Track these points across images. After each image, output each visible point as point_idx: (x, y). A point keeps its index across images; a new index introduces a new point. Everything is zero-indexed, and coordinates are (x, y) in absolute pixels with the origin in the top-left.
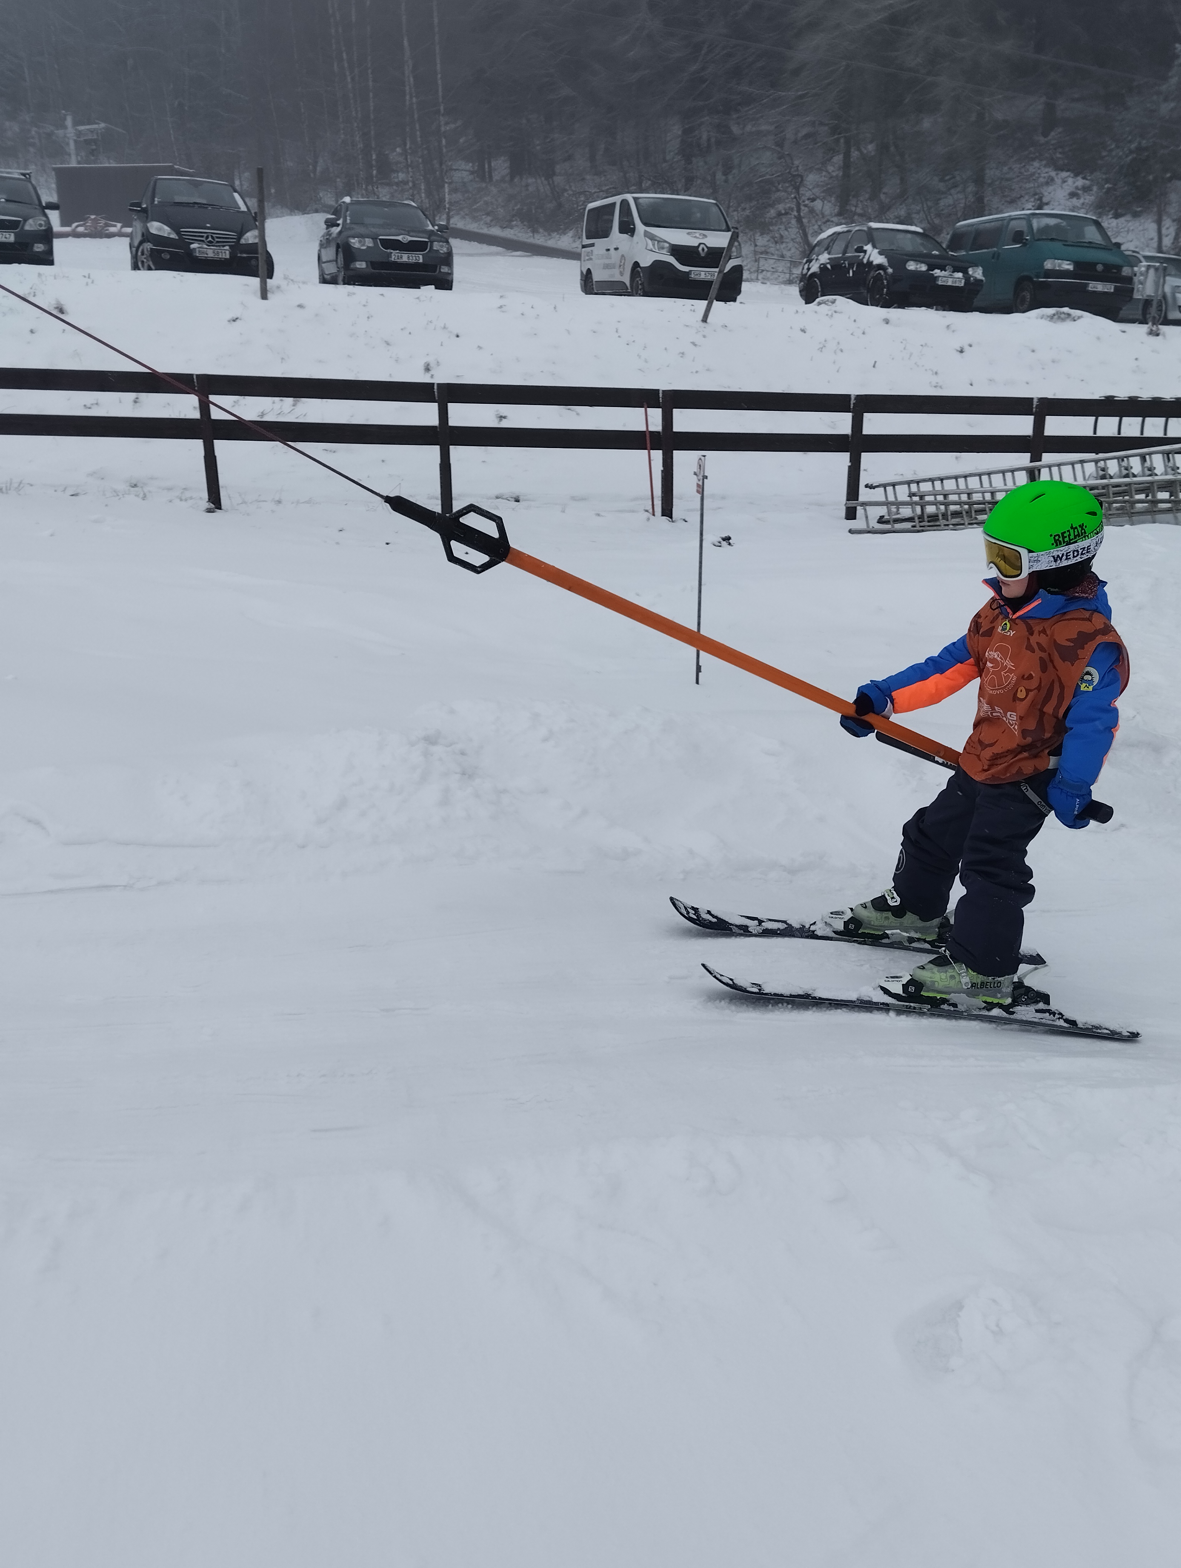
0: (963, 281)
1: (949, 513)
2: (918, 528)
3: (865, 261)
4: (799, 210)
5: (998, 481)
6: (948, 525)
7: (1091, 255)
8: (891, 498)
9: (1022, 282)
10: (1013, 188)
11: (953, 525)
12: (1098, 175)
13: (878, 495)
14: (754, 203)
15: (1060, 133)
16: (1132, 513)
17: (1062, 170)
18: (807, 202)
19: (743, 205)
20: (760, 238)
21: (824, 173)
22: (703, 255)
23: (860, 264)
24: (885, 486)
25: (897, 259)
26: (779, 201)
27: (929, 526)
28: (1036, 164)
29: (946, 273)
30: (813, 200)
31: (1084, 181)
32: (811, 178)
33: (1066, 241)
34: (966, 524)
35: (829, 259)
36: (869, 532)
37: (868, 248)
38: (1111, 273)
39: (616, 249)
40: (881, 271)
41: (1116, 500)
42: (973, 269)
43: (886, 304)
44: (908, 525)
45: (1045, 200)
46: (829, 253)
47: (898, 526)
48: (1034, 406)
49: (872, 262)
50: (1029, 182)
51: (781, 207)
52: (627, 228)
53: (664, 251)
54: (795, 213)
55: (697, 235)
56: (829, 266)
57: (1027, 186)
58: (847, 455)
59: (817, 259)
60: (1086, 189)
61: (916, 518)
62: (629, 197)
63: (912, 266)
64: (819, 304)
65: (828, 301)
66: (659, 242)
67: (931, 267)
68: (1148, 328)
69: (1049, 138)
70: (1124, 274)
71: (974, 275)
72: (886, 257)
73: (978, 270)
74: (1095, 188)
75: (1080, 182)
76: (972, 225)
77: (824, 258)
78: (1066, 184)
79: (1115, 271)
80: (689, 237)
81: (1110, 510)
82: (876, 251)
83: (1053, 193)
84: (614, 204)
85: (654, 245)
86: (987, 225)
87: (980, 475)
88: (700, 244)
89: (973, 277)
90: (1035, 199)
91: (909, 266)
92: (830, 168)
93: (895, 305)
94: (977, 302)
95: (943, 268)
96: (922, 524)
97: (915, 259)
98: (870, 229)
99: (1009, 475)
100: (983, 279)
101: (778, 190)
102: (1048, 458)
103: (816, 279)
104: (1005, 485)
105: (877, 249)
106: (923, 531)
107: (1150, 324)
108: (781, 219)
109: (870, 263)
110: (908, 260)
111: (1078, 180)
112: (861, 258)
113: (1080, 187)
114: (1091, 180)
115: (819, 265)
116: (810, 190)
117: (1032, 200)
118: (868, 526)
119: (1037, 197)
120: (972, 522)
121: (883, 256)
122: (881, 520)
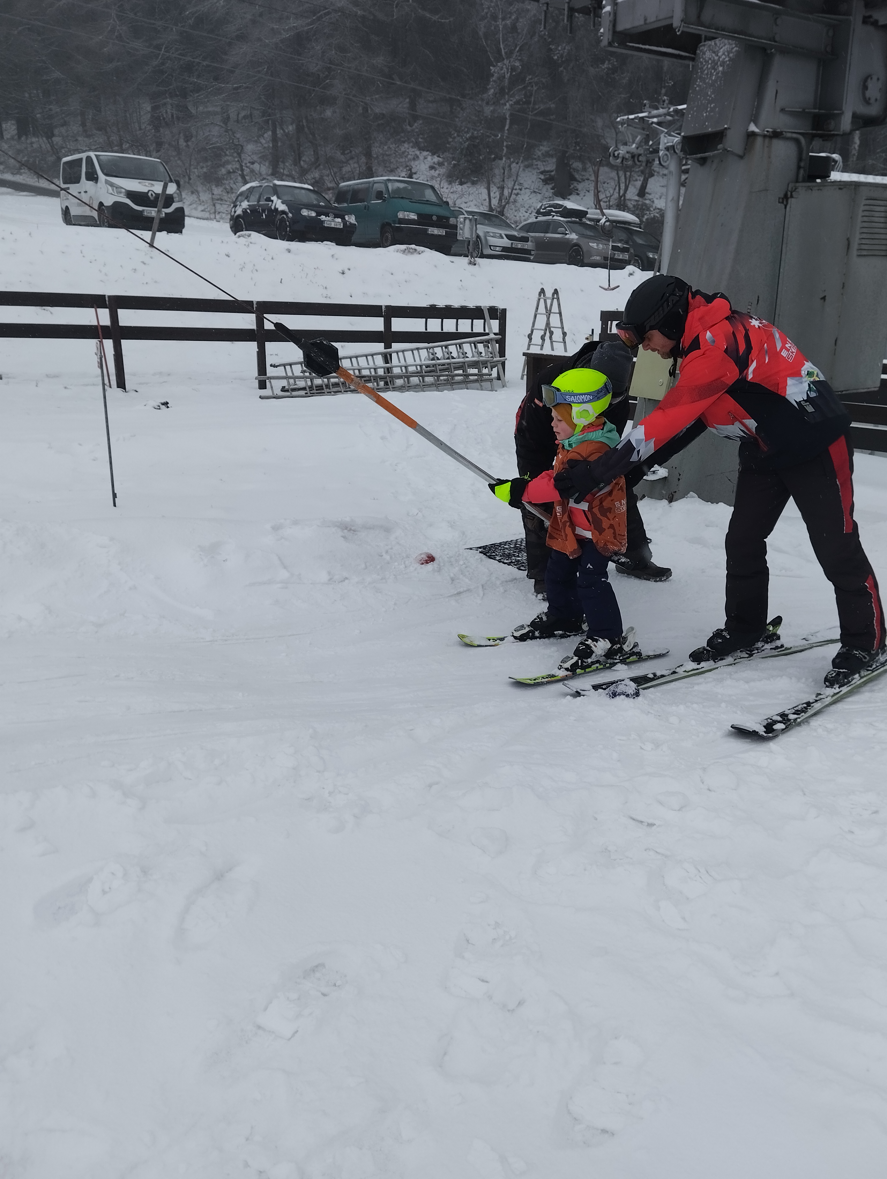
0: (342, 224)
1: (330, 384)
2: (309, 394)
3: (273, 208)
4: (242, 170)
5: (362, 362)
6: (330, 392)
7: (427, 209)
8: (290, 374)
9: (385, 227)
10: (392, 161)
11: (334, 392)
12: (447, 154)
13: (280, 372)
14: (209, 163)
15: (420, 124)
16: (453, 383)
17: (424, 150)
18: (248, 165)
19: (201, 164)
20: (216, 189)
21: (260, 145)
22: (152, 198)
23: (270, 210)
24: (284, 365)
25: (295, 207)
26: (228, 162)
27: (317, 393)
28: (406, 145)
29: (329, 218)
30: (253, 163)
31: (439, 158)
32: (250, 147)
33: (412, 199)
34: (343, 391)
35: (248, 205)
36: (274, 398)
37: (274, 198)
38: (442, 222)
39: (86, 192)
40: (284, 216)
41: (442, 374)
42: (348, 217)
43: (290, 238)
44: (303, 393)
45: (413, 171)
46: (248, 201)
47: (294, 393)
48: (383, 311)
49: (278, 209)
50: (402, 158)
51: (229, 167)
52: (92, 177)
53: (122, 195)
54: (240, 172)
55: (147, 184)
56: (248, 211)
57: (401, 160)
58: (255, 344)
59: (240, 205)
60: (440, 164)
61: (307, 388)
62: (92, 154)
63: (305, 212)
64: (239, 237)
65: (245, 235)
66: (116, 188)
67: (319, 214)
68: (468, 260)
69: (414, 127)
70: (451, 223)
71: (349, 221)
72: (286, 206)
73: (352, 217)
74: (446, 164)
75: (436, 159)
76: (349, 186)
77: (245, 204)
78: (426, 160)
79: (445, 220)
80: (140, 185)
81: (438, 381)
82: (280, 201)
83: (418, 166)
84: (81, 159)
85: (113, 190)
86: (359, 186)
87: (351, 358)
88: (149, 191)
89: (349, 222)
90: (407, 170)
91: (303, 212)
92: (263, 141)
93: (296, 240)
94: (355, 238)
95: (327, 215)
96: (311, 392)
97: (307, 207)
98: (275, 185)
99: (370, 358)
100: (356, 223)
101: (226, 155)
102: (396, 346)
103: (240, 219)
104: (368, 364)
105: (280, 199)
106: (312, 396)
107: (469, 256)
108: (230, 176)
109: (276, 209)
110: (302, 208)
111: (434, 158)
112: (270, 205)
113: (436, 163)
114: (443, 158)
115: (241, 210)
116: (249, 156)
117: (405, 170)
118: (273, 394)
119: (408, 168)
120: (346, 390)
121: (285, 205)
122: (283, 389)
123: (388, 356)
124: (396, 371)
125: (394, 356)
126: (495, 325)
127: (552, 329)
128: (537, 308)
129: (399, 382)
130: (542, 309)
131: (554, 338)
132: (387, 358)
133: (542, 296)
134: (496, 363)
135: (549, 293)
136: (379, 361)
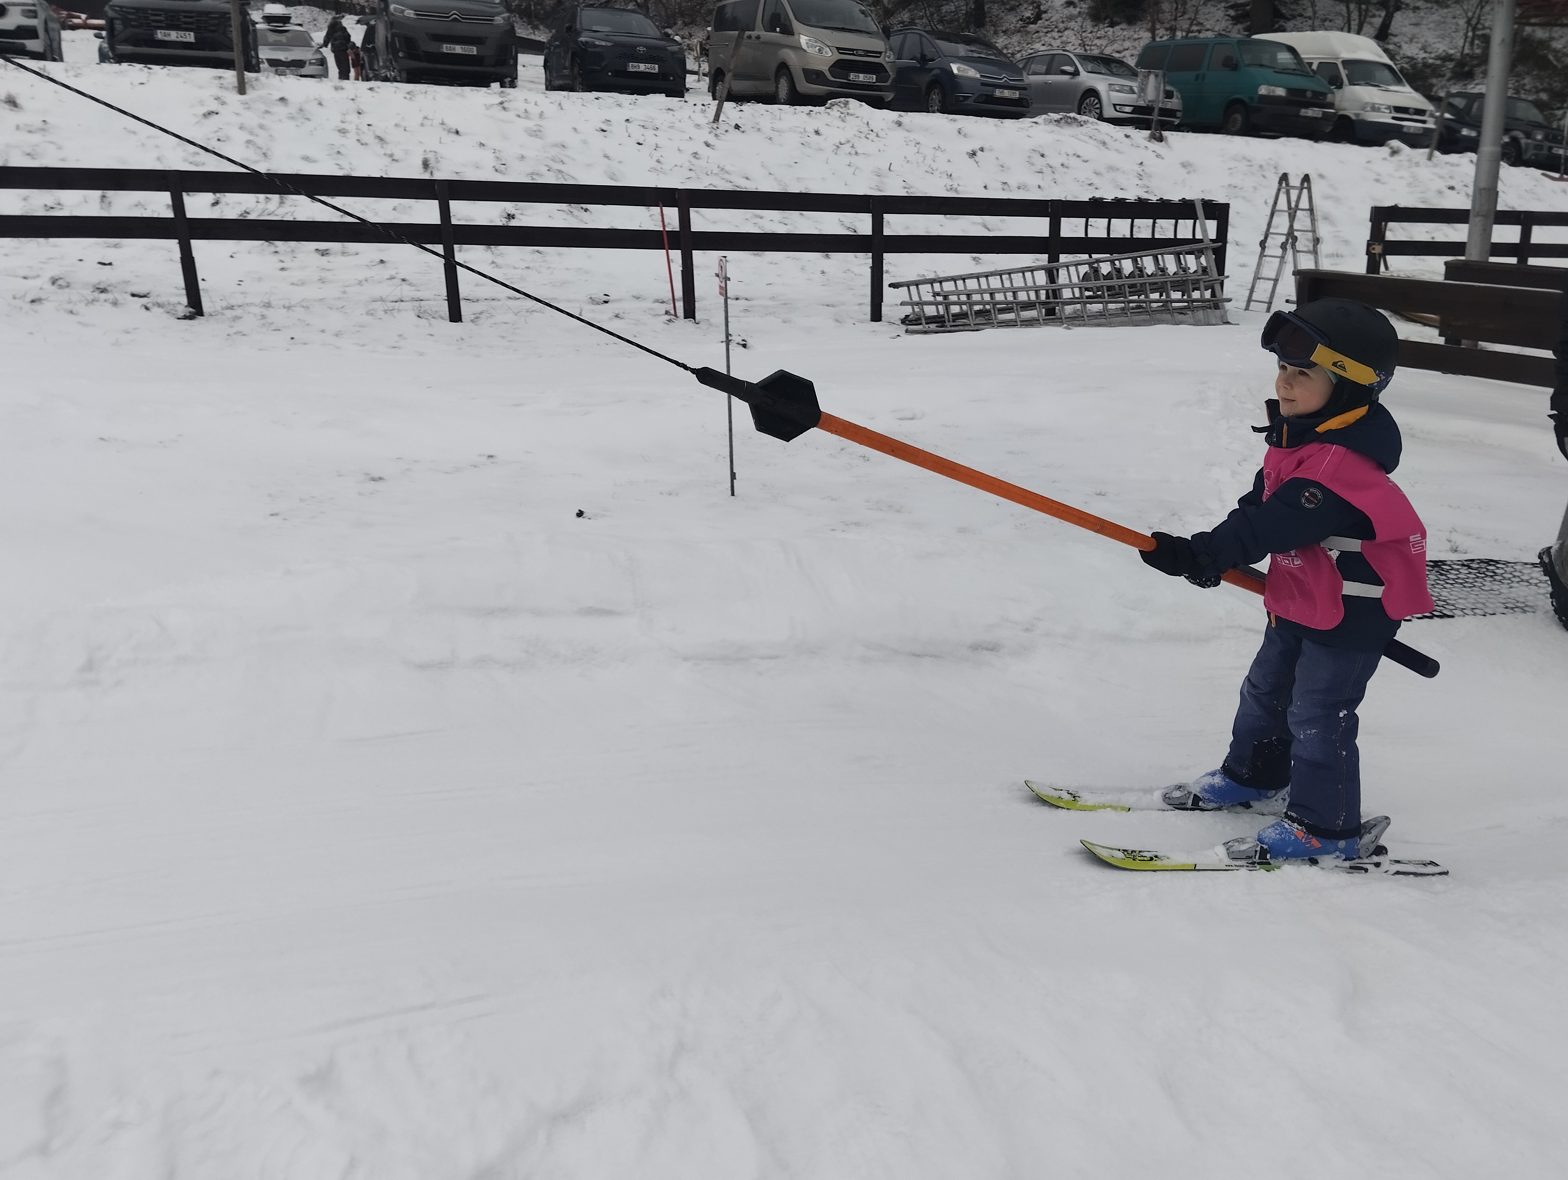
1: (973, 313)
2: (942, 329)
5: (1018, 279)
6: (972, 325)
11: (978, 325)
13: (902, 294)
16: (1148, 312)
24: (908, 285)
27: (953, 327)
34: (989, 324)
44: (933, 326)
48: (1050, 208)
58: (870, 256)
68: (1152, 133)
87: (1001, 274)
99: (1028, 274)
104: (1026, 284)
107: (1153, 129)
122: (907, 321)
123: (1055, 272)
124: (1067, 294)
125: (1063, 273)
126: (1212, 226)
127: (1296, 233)
128: (1275, 203)
129: (1069, 309)
130: (1282, 204)
131: (1299, 246)
132: (1052, 276)
133: (1284, 185)
134: (1212, 282)
135: (1295, 181)
136: (1041, 278)
